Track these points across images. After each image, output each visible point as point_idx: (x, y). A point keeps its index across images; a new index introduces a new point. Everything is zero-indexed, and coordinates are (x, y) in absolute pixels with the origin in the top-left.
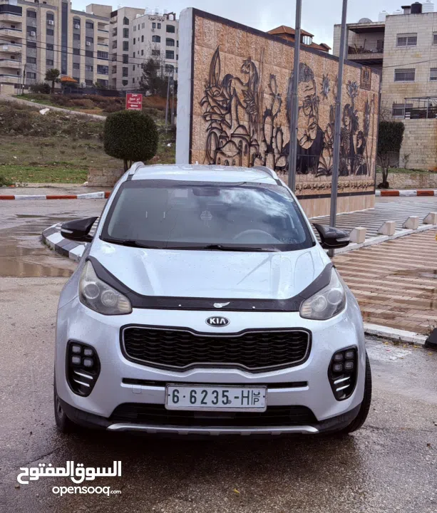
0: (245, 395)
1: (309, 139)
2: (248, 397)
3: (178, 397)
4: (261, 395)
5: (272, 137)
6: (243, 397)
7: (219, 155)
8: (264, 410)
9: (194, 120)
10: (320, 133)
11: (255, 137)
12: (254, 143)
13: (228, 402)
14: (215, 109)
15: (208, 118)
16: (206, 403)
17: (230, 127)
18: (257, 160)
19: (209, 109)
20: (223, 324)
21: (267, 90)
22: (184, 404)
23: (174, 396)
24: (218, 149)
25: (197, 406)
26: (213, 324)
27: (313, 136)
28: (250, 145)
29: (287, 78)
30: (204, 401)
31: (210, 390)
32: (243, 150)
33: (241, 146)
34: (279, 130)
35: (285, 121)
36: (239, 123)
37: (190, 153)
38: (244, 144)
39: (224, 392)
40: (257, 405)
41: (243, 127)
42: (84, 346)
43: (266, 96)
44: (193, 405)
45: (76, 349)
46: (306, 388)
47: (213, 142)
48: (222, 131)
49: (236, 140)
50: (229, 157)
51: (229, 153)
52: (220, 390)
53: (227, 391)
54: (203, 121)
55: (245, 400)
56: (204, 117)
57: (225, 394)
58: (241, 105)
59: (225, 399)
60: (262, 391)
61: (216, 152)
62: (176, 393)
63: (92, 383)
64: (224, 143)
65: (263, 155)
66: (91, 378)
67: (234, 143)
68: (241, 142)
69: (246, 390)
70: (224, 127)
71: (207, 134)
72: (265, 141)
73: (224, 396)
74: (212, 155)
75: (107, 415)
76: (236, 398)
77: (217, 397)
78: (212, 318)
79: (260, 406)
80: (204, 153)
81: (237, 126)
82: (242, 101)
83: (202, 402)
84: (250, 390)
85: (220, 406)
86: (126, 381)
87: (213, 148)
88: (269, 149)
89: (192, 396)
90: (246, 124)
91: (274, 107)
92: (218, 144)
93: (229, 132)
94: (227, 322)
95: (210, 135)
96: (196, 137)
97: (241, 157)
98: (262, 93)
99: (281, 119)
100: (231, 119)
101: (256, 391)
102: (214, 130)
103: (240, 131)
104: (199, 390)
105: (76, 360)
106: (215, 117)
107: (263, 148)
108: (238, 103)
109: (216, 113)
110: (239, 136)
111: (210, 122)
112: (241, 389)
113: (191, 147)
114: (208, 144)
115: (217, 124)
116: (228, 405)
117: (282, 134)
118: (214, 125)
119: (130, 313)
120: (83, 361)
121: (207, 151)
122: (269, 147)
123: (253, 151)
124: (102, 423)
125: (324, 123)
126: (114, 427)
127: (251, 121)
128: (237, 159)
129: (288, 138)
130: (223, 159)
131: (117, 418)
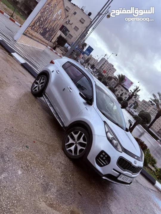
1: (49, 28)
3: (121, 177)
5: (45, 25)
6: (129, 180)
7: (36, 24)
9: (39, 12)
11: (43, 23)
16: (124, 180)
19: (43, 11)
24: (37, 22)
26: (135, 163)
28: (41, 24)
34: (47, 23)
37: (33, 20)
41: (44, 19)
42: (106, 154)
45: (104, 154)
49: (41, 22)
51: (37, 24)
53: (128, 178)
54: (40, 14)
63: (104, 165)
64: (39, 21)
70: (42, 17)
75: (104, 174)
77: (126, 179)
78: (135, 161)
86: (114, 169)
87: (36, 22)
88: (42, 28)
89: (123, 178)
90: (45, 18)
93: (41, 19)
95: (38, 18)
99: (49, 21)
102: (40, 17)
103: (43, 20)
104: (125, 177)
105: (102, 156)
106: (42, 14)
107: (42, 27)
114: (36, 20)
119: (122, 153)
120: (103, 157)
121: (35, 22)
122: (43, 26)
123: (41, 26)
124: (101, 175)
125: (53, 26)
126: (104, 178)
127: (46, 19)
128: (37, 26)
129: (47, 26)
130: (36, 25)
131: (105, 176)
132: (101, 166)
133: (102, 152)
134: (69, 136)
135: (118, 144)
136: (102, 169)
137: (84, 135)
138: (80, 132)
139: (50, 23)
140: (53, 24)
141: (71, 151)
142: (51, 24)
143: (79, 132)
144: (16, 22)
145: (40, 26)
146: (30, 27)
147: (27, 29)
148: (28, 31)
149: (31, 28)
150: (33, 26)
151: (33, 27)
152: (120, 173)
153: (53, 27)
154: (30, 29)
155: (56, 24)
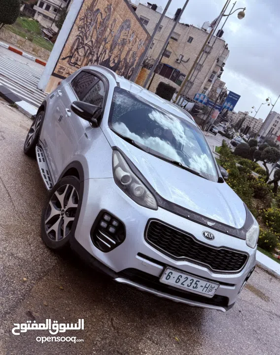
0: (207, 286)
1: (114, 62)
2: (207, 288)
3: (170, 276)
4: (214, 289)
5: (101, 54)
6: (205, 287)
7: (76, 53)
8: (211, 297)
9: (74, 27)
10: (119, 62)
11: (94, 50)
12: (92, 53)
13: (196, 287)
14: (85, 25)
15: (80, 29)
16: (183, 285)
17: (87, 39)
18: (90, 63)
19: (83, 24)
20: (212, 239)
21: (110, 26)
22: (171, 282)
23: (168, 275)
24: (77, 49)
25: (178, 285)
26: (206, 237)
27: (116, 62)
28: (90, 53)
29: (120, 24)
30: (184, 283)
31: (190, 278)
32: (87, 55)
33: (87, 52)
34: (105, 51)
35: (109, 48)
36: (91, 39)
37: (65, 45)
38: (89, 51)
39: (197, 281)
40: (210, 293)
41: (92, 42)
42: (113, 218)
43: (108, 30)
44: (177, 284)
45: (107, 218)
46: (233, 288)
47: (76, 44)
48: (83, 39)
49: (86, 48)
50: (80, 55)
51: (80, 54)
52: (195, 280)
53: (199, 281)
54: (77, 30)
55: (206, 289)
56: (79, 28)
57: (197, 283)
58: (96, 30)
59: (195, 286)
60: (216, 286)
61: (75, 50)
62: (170, 274)
63: (114, 247)
64: (81, 47)
65: (93, 62)
66: (114, 243)
67: (85, 49)
68: (88, 50)
69: (208, 284)
70: (85, 37)
71: (76, 38)
72: (97, 54)
73: (196, 283)
74: (73, 51)
75: (117, 270)
76: (202, 286)
77: (191, 283)
78: (206, 232)
79: (210, 294)
80: (70, 47)
81: (90, 40)
82: (98, 26)
83: (182, 284)
84: (211, 284)
85: (191, 289)
86: (140, 255)
87: (75, 47)
88: (97, 60)
89: (178, 278)
90: (94, 40)
91: (109, 38)
92: (78, 46)
93: (86, 42)
94: (214, 238)
95: (77, 39)
96: (70, 37)
97: (84, 58)
98: (108, 27)
99: (108, 46)
100: (89, 35)
101: (213, 285)
102: (80, 37)
103: (90, 44)
104: (184, 276)
105: (103, 224)
106: (83, 30)
107: (95, 58)
108: (95, 28)
109: (84, 28)
110: (89, 46)
111: (80, 32)
112: (206, 282)
113: (66, 42)
114: (74, 44)
115: (82, 34)
116: (195, 289)
117: (105, 54)
118: (81, 34)
119: (156, 210)
120: (108, 227)
121: (72, 48)
122: (98, 58)
123: (90, 57)
124: (111, 275)
125: (123, 56)
126: (119, 280)
127: (97, 41)
128: (82, 58)
129: (107, 57)
130: (77, 56)
131: (122, 274)
132: (105, 250)
133: (104, 213)
134: (50, 203)
135: (145, 192)
136: (110, 258)
137: (74, 189)
138: (68, 185)
139: (111, 50)
140: (121, 52)
141: (53, 232)
142: (116, 51)
143: (66, 186)
144: (24, 53)
145: (88, 57)
146: (64, 59)
147: (58, 64)
148: (61, 68)
149: (69, 62)
150: (70, 57)
151: (73, 60)
152: (165, 266)
153: (125, 59)
154: (68, 65)
155: (129, 52)
